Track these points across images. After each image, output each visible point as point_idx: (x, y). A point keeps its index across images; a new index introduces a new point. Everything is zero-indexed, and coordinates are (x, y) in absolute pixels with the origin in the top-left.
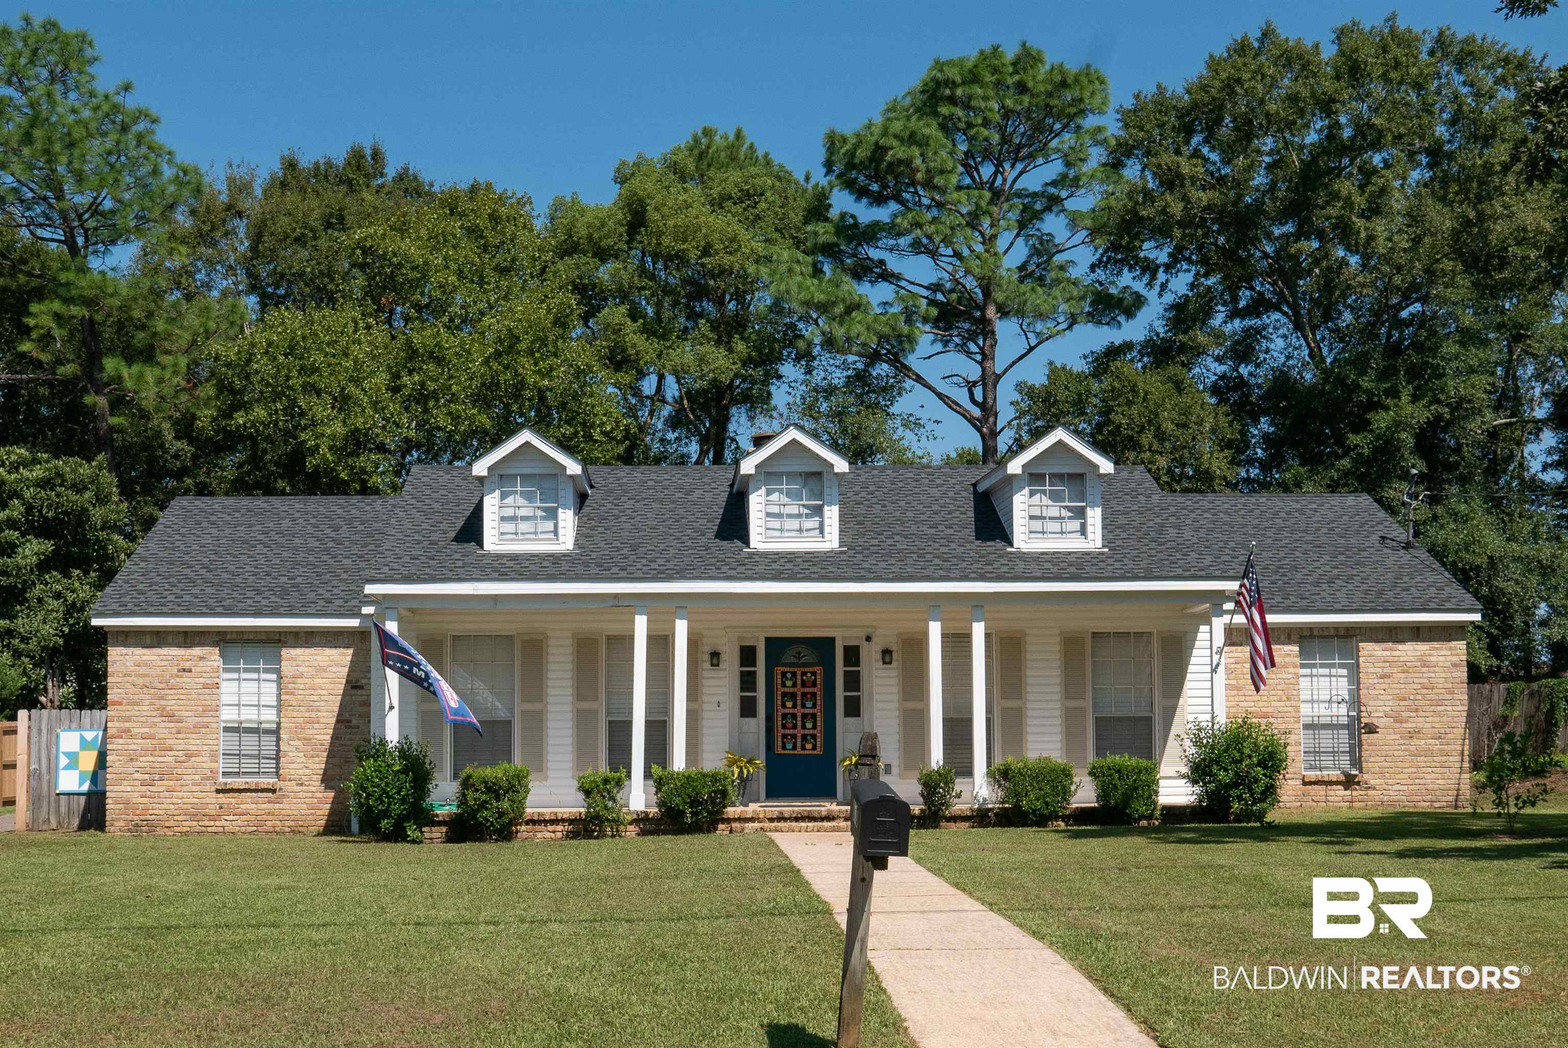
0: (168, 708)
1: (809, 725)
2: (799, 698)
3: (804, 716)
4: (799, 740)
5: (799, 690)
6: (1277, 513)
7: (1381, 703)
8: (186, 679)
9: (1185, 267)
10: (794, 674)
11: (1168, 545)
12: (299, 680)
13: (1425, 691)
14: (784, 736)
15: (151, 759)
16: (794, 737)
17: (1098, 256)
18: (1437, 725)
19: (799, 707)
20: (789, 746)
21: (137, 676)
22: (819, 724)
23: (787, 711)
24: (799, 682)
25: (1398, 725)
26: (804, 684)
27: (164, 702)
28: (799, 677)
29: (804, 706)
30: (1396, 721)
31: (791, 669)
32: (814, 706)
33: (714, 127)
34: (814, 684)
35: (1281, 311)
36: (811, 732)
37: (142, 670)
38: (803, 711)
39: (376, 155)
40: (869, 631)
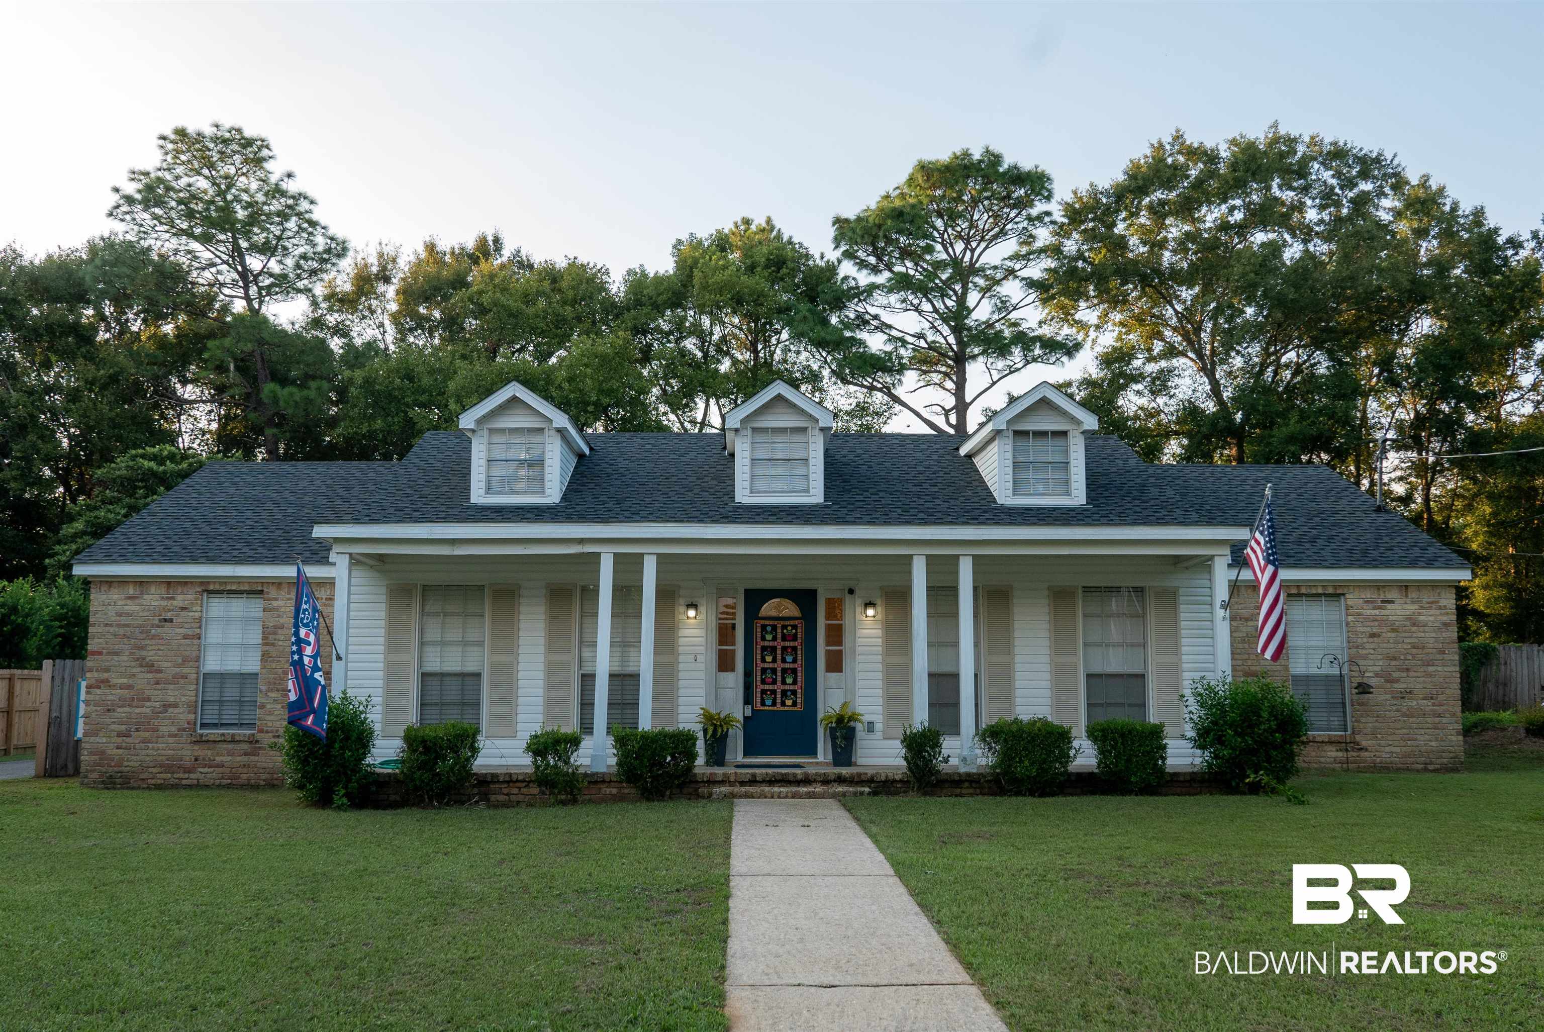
0: (148, 659)
1: (789, 680)
2: (779, 652)
3: (784, 671)
4: (779, 696)
5: (779, 644)
6: (1244, 481)
7: (1371, 663)
8: (167, 630)
9: (1110, 328)
10: (774, 628)
11: (1152, 502)
12: (280, 631)
13: (1414, 651)
14: (763, 692)
15: (127, 709)
16: (774, 692)
17: (1044, 315)
18: (1429, 686)
19: (779, 662)
20: (769, 702)
21: (118, 625)
22: (799, 679)
23: (766, 665)
24: (779, 636)
25: (1389, 685)
26: (784, 638)
27: (144, 653)
28: (779, 630)
29: (784, 661)
30: (1387, 681)
31: (771, 623)
32: (795, 661)
33: (750, 217)
34: (795, 638)
35: (1187, 356)
36: (792, 687)
37: (124, 620)
38: (783, 665)
39: (496, 240)
40: (851, 584)
